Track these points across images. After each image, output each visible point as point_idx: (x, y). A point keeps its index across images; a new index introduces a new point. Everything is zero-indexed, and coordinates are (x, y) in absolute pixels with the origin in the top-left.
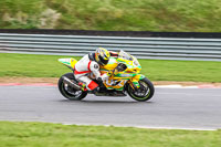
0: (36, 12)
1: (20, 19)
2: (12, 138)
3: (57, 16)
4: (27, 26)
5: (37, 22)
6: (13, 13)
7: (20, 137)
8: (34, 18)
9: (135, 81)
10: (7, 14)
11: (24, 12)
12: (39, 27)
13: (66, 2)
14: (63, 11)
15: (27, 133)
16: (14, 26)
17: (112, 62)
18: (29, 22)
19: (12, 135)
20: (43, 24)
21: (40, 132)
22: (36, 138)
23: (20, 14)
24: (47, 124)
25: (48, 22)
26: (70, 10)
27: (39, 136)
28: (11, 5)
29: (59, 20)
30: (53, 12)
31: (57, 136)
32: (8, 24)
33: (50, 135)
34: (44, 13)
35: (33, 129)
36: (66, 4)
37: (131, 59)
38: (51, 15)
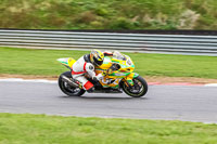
0: (175, 13)
1: (160, 20)
2: (153, 136)
3: (196, 16)
4: (167, 27)
5: (176, 23)
6: (154, 14)
7: (161, 135)
8: (173, 19)
9: (129, 79)
10: (147, 16)
11: (164, 13)
12: (178, 27)
13: (206, 3)
14: (203, 12)
15: (168, 132)
16: (154, 27)
17: (107, 62)
18: (168, 22)
19: (152, 133)
20: (182, 24)
21: (180, 131)
22: (177, 136)
23: (160, 15)
24: (187, 123)
25: (187, 23)
26: (209, 10)
27: (180, 134)
28: (151, 6)
29: (199, 21)
30: (193, 12)
31: (198, 134)
32: (148, 25)
33: (190, 133)
34: (183, 15)
35: (174, 128)
36: (205, 5)
37: (124, 59)
38: (190, 16)
